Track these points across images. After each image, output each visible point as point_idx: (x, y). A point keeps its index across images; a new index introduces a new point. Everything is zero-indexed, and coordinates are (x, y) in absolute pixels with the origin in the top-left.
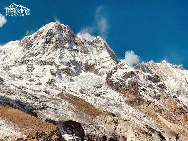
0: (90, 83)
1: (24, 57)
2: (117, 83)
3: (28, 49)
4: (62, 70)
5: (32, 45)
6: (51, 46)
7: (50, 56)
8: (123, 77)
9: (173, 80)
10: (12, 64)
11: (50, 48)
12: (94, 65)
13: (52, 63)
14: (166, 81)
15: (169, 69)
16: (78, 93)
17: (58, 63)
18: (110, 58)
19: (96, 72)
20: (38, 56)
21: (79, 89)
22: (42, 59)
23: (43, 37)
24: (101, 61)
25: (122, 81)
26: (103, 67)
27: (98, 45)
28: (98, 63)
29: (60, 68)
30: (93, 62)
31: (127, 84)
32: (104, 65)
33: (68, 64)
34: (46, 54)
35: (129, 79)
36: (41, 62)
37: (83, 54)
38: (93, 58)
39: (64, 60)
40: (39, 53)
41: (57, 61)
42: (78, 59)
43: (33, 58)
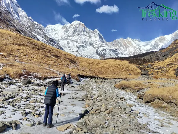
0: (90, 52)
1: (65, 37)
2: (99, 53)
3: (67, 32)
4: (81, 45)
5: (68, 31)
6: (76, 33)
7: (76, 38)
8: (102, 51)
9: (132, 48)
10: (60, 39)
11: (76, 34)
12: (93, 43)
13: (77, 42)
14: (128, 48)
15: (131, 42)
16: (86, 56)
17: (79, 42)
18: (99, 41)
19: (93, 47)
20: (71, 37)
21: (86, 55)
22: (73, 39)
23: (73, 28)
24: (96, 42)
25: (101, 52)
26: (96, 45)
27: (96, 33)
28: (94, 43)
29: (80, 44)
30: (92, 42)
31: (102, 54)
32: (97, 43)
33: (83, 43)
34: (74, 37)
35: (104, 52)
36: (73, 40)
37: (89, 38)
38: (93, 40)
39: (81, 41)
40: (71, 36)
41: (79, 41)
42: (87, 40)
43: (69, 38)
